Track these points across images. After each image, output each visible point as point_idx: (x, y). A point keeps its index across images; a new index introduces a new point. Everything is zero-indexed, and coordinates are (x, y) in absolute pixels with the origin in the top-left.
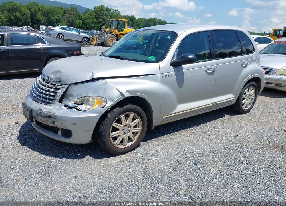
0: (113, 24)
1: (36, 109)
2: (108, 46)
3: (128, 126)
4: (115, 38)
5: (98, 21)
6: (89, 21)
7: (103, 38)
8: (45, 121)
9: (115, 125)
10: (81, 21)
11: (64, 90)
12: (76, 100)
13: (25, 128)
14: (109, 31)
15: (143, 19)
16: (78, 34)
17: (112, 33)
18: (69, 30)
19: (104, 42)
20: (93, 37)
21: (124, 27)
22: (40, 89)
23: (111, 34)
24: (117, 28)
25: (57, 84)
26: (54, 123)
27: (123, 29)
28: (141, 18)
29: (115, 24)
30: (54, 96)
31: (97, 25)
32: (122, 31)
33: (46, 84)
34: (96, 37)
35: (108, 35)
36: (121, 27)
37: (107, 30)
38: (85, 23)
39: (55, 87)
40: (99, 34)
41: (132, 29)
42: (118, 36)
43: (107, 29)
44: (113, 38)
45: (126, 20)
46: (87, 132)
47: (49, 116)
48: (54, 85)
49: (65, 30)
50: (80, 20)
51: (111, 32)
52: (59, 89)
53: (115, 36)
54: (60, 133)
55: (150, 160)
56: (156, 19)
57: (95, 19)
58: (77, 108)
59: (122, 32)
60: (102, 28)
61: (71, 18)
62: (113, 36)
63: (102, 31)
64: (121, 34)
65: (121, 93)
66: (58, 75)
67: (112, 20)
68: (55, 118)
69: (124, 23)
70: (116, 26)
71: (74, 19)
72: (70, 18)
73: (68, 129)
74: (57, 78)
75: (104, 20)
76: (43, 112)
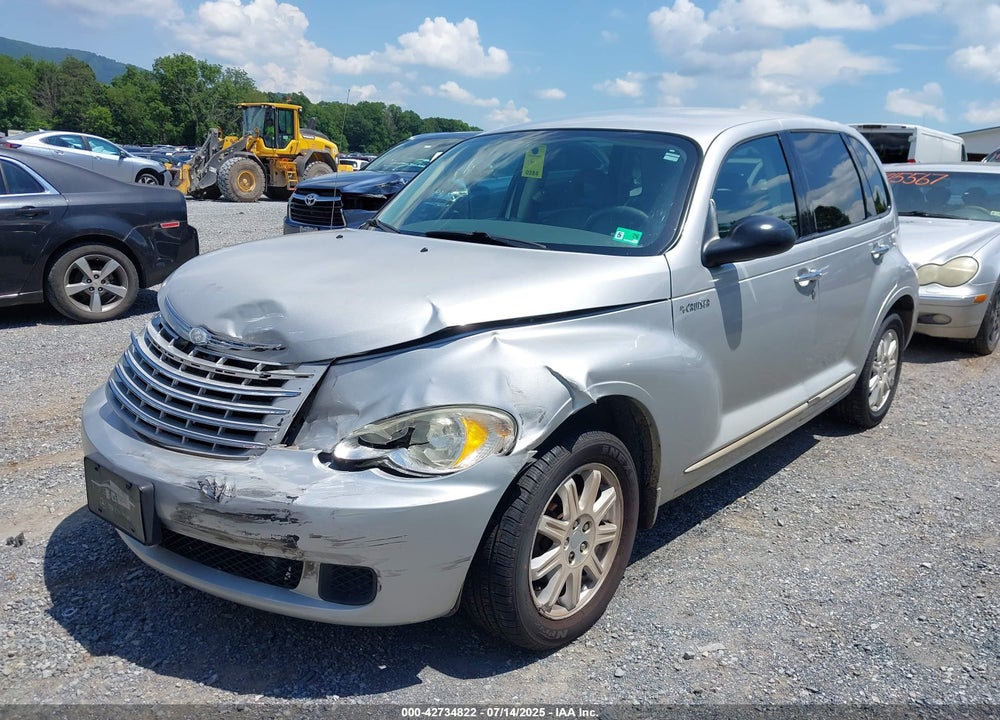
0: (250, 121)
1: (183, 482)
2: (236, 199)
3: (583, 522)
4: (260, 171)
5: (173, 109)
6: (137, 109)
7: (213, 170)
8: (239, 535)
9: (545, 524)
10: (105, 110)
11: (306, 388)
12: (367, 428)
13: (65, 563)
14: (235, 147)
15: (337, 105)
16: (117, 158)
17: (247, 154)
18: (79, 145)
19: (220, 186)
20: (174, 169)
21: (289, 131)
22: (175, 387)
23: (241, 156)
24: (265, 135)
25: (261, 362)
26: (291, 542)
27: (285, 137)
28: (327, 101)
29: (255, 121)
30: (259, 418)
31: (169, 126)
32: (283, 145)
33: (204, 364)
34: (186, 167)
35: (232, 160)
36: (280, 132)
37: (229, 141)
38: (124, 119)
39: (257, 378)
40: (200, 157)
41: (317, 139)
42: (268, 162)
43: (227, 138)
44: (252, 169)
45: (297, 107)
46: (449, 568)
47: (265, 512)
48: (251, 366)
49: (65, 144)
50: (103, 106)
51: (245, 150)
52: (279, 383)
53: (259, 164)
54: (309, 584)
55: (692, 657)
56: (382, 105)
57: (161, 104)
58: (386, 461)
59: (285, 151)
60: (209, 135)
61: (67, 99)
62: (252, 162)
63: (208, 147)
64: (282, 156)
65: (571, 387)
66: (261, 322)
67: (245, 108)
68: (294, 521)
69: (289, 117)
70: (259, 129)
71: (78, 102)
72: (62, 99)
73: (362, 564)
74: (256, 334)
75: (197, 107)
76: (227, 493)
